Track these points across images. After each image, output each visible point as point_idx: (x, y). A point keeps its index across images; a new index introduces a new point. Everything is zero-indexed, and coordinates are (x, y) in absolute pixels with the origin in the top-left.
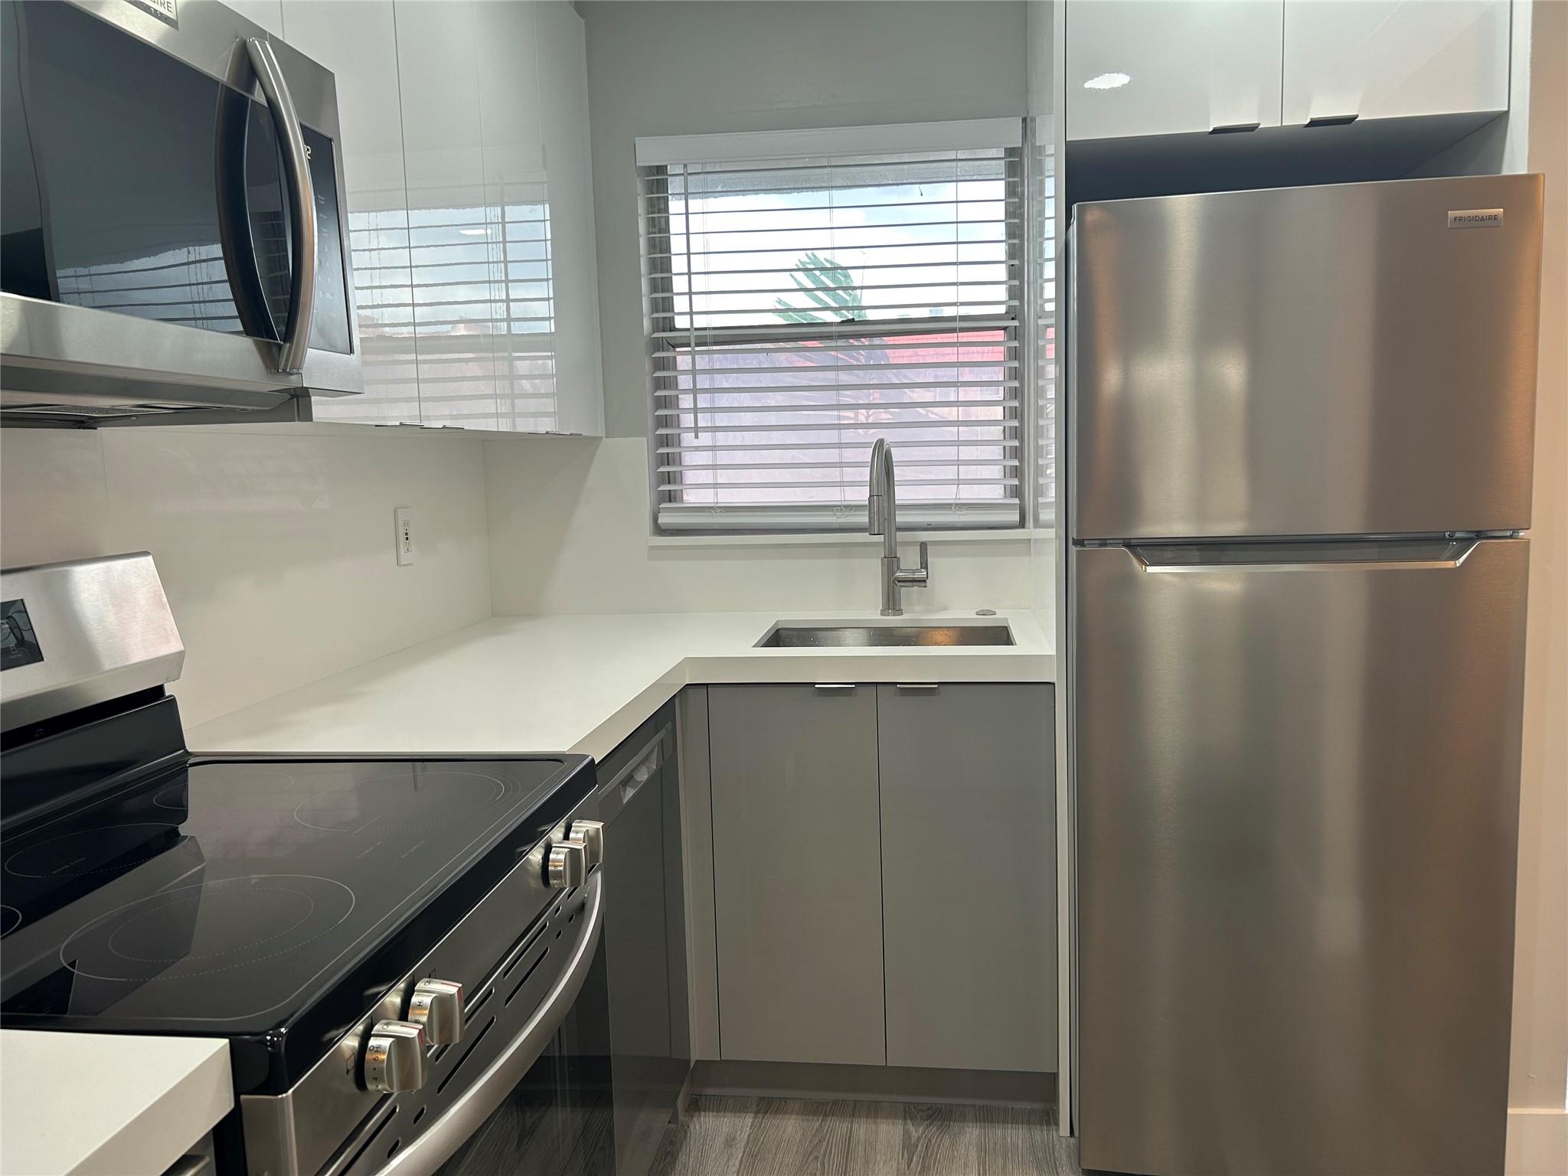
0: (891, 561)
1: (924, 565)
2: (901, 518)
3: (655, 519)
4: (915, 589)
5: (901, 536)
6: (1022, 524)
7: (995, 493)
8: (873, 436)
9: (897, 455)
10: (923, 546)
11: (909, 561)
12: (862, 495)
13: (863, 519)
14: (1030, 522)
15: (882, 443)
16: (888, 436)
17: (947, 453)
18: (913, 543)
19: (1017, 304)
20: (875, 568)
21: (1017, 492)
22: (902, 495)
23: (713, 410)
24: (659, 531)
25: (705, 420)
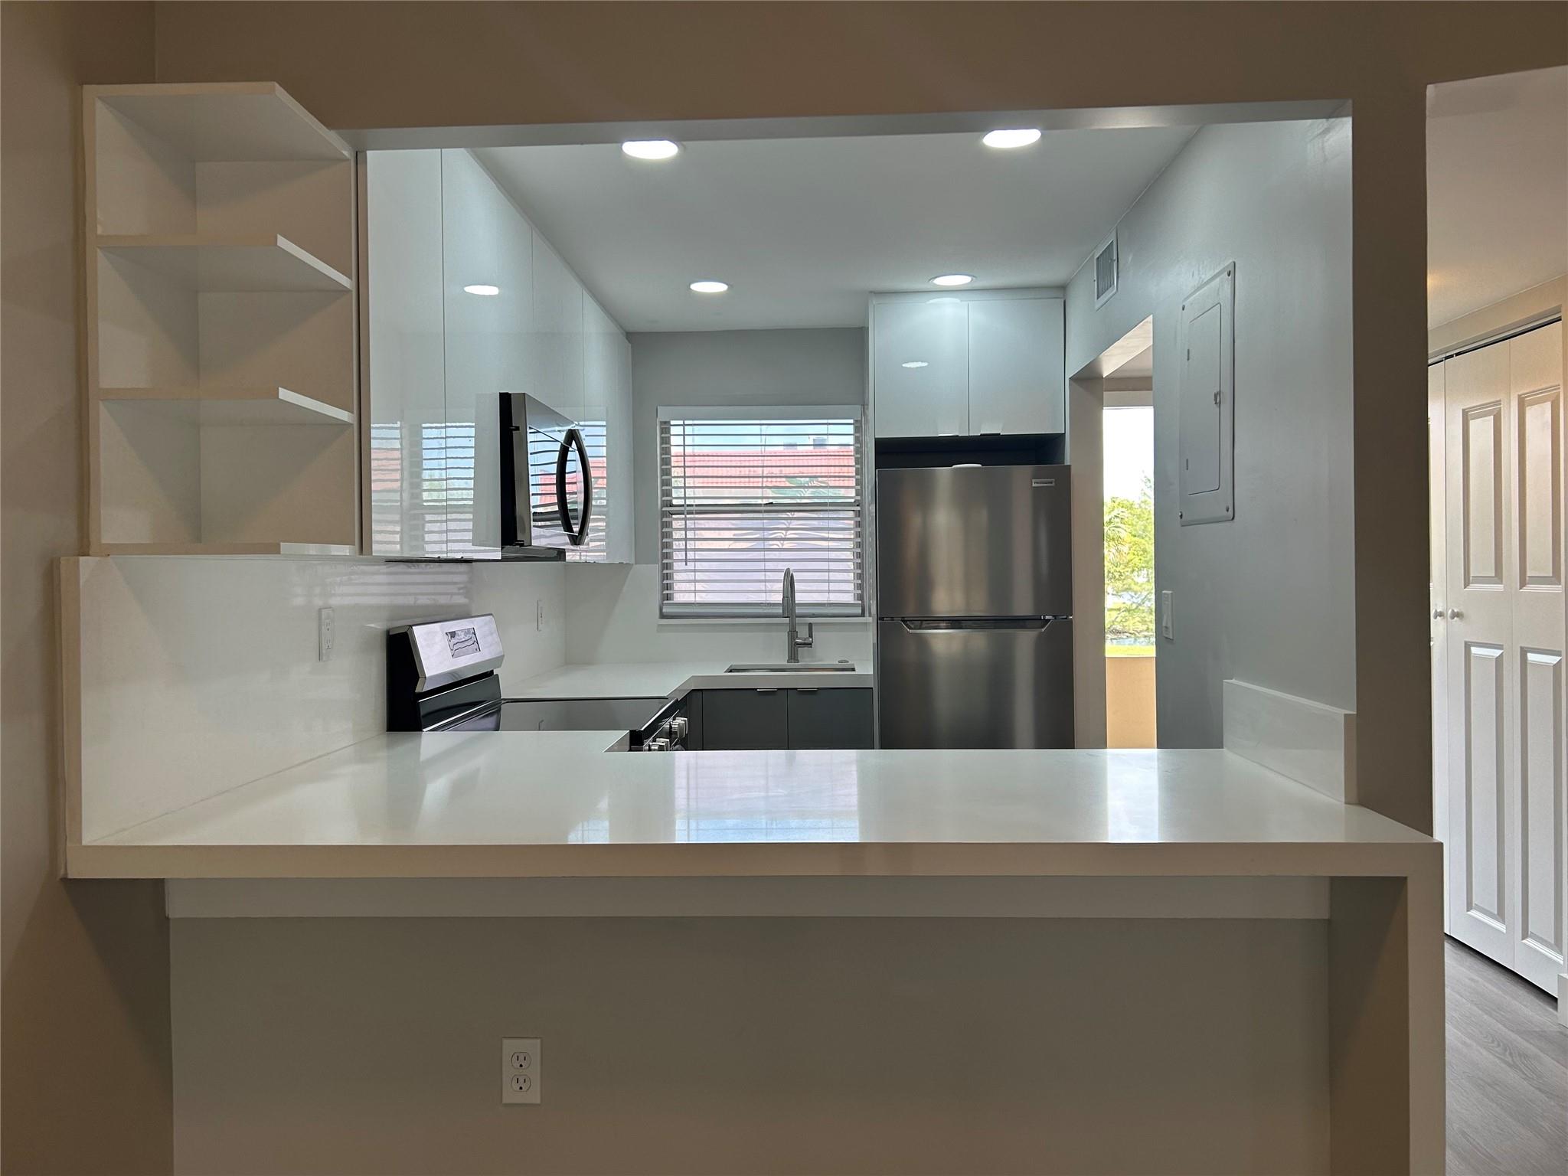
0: (793, 633)
1: (811, 636)
2: (798, 611)
3: (661, 610)
5: (797, 620)
6: (863, 615)
7: (849, 598)
8: (784, 566)
9: (796, 576)
10: (810, 625)
11: (803, 633)
12: (780, 599)
13: (780, 611)
14: (867, 613)
15: (788, 570)
16: (792, 566)
17: (825, 576)
18: (805, 624)
19: (859, 498)
20: (784, 637)
21: (860, 597)
22: (799, 598)
23: (695, 550)
24: (663, 616)
25: (691, 555)
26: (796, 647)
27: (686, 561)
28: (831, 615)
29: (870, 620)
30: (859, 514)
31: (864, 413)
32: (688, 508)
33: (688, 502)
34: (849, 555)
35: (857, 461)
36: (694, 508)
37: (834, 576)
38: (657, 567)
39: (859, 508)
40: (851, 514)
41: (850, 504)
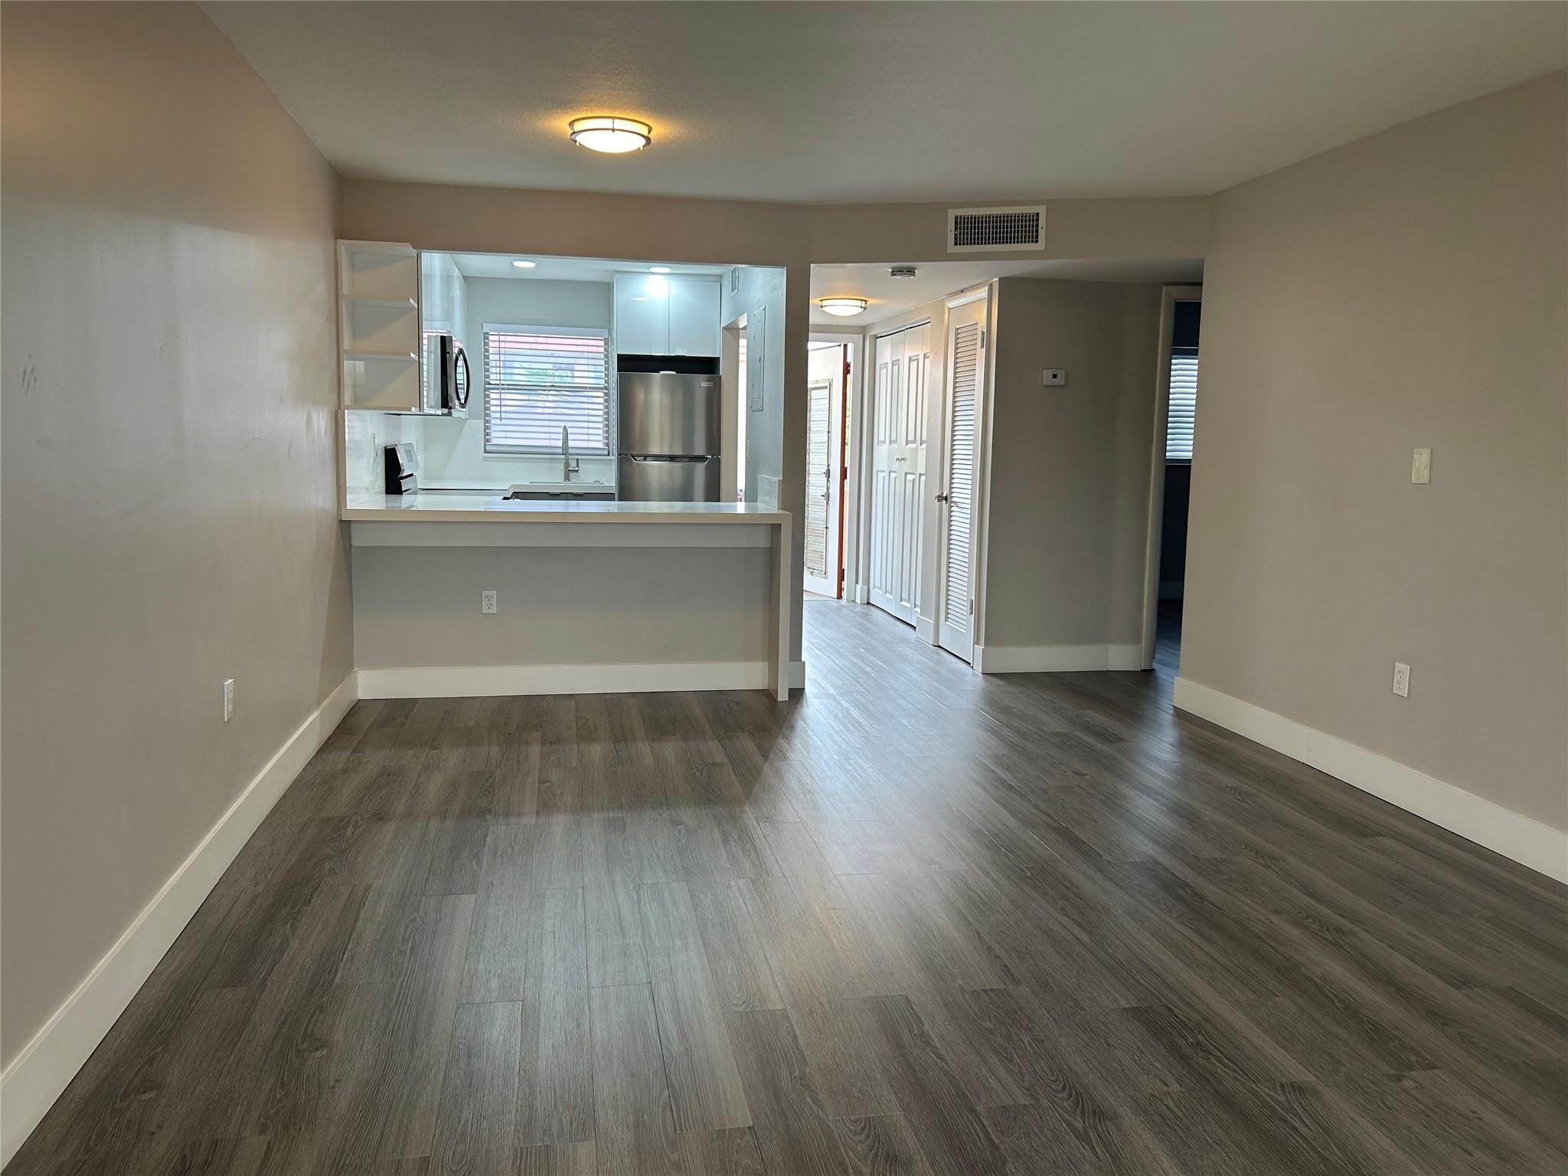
0: (567, 464)
1: (578, 466)
2: (570, 451)
3: (485, 447)
4: (575, 473)
5: (570, 457)
6: (609, 455)
7: (600, 445)
8: (563, 424)
9: (570, 431)
10: (577, 460)
11: (573, 464)
12: (560, 444)
13: (560, 451)
14: (611, 454)
15: (565, 427)
16: (568, 424)
17: (585, 431)
18: (574, 459)
19: (606, 385)
20: (562, 466)
21: (607, 445)
22: (571, 444)
23: (506, 412)
24: (486, 452)
25: (503, 415)
26: (568, 473)
27: (501, 419)
28: (592, 455)
29: (614, 458)
30: (606, 394)
31: (610, 333)
32: (503, 387)
33: (502, 382)
34: (600, 419)
35: (606, 363)
36: (506, 387)
37: (591, 431)
38: (482, 422)
39: (606, 391)
40: (602, 394)
41: (601, 388)
